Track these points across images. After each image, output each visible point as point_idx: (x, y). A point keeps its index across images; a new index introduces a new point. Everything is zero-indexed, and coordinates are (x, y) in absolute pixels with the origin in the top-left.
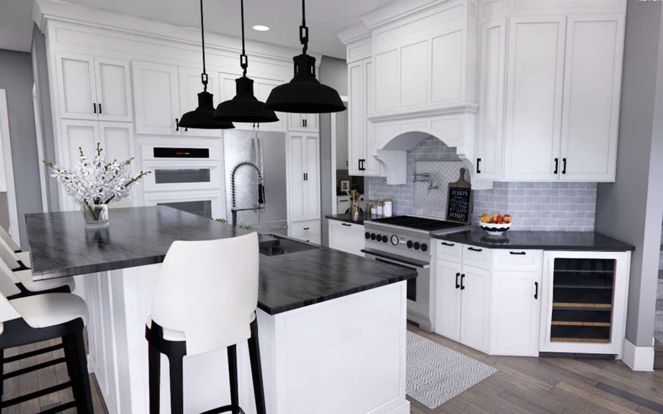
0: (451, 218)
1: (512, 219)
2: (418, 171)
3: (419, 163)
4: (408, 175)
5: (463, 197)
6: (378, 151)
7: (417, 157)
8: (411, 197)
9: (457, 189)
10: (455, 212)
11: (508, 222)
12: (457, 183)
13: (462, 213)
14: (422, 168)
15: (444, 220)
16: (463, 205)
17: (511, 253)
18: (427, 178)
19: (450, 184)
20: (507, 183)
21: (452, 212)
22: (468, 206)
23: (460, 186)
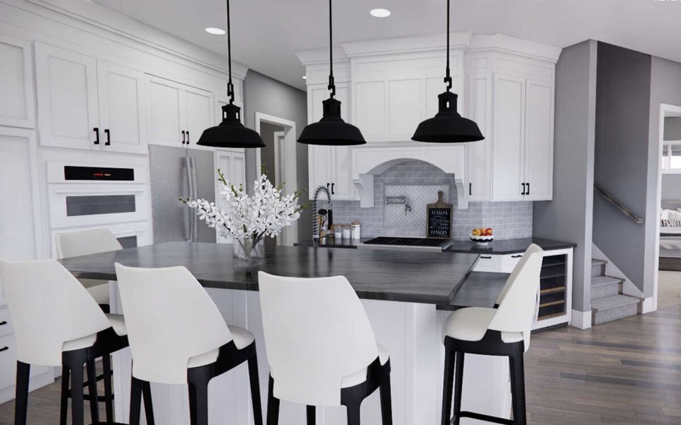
0: (433, 235)
1: (493, 231)
2: (388, 194)
3: (390, 187)
4: (375, 198)
5: (443, 216)
6: (361, 175)
7: (387, 182)
8: (380, 219)
9: (437, 209)
10: (436, 229)
11: (491, 234)
12: (435, 204)
13: (443, 230)
14: (392, 191)
15: (425, 237)
16: (443, 223)
17: (513, 257)
18: (403, 201)
19: (428, 205)
20: (481, 203)
21: (433, 229)
22: (449, 223)
23: (440, 207)
